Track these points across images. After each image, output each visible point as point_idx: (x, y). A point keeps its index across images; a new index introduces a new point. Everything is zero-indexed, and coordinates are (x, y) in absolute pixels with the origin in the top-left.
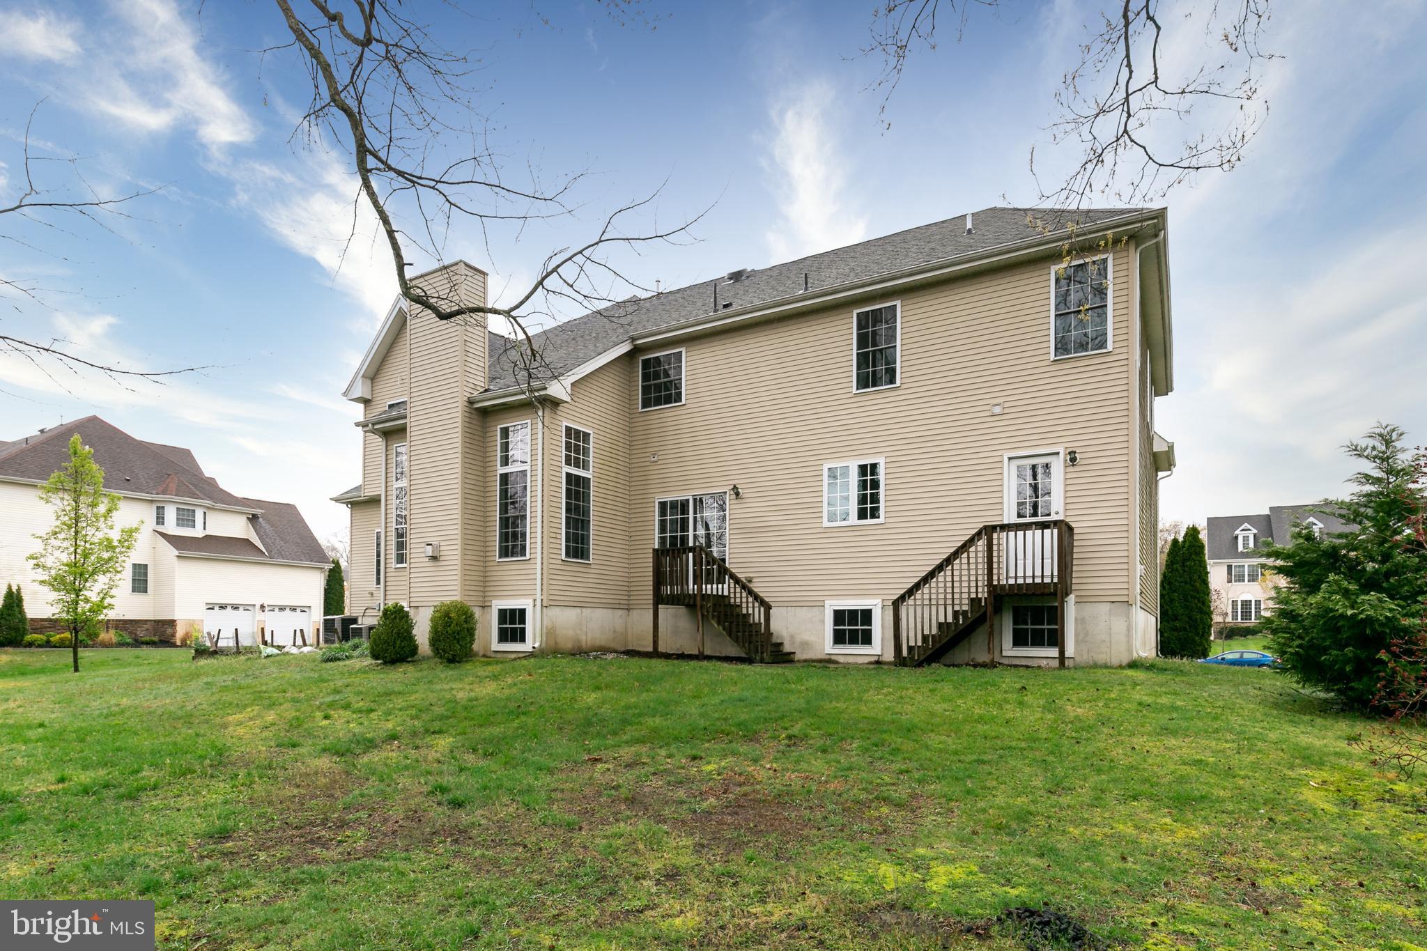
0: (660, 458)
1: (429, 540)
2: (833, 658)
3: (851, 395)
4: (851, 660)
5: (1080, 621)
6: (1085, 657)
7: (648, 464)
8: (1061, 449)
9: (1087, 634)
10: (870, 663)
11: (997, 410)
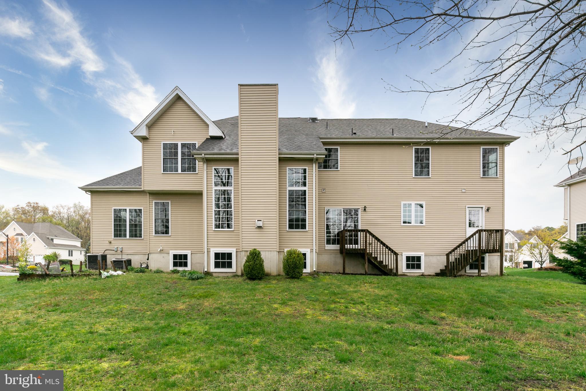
0: (326, 191)
1: (259, 218)
2: (405, 274)
3: (412, 178)
4: (412, 274)
5: (489, 261)
6: (491, 273)
7: (321, 193)
8: (484, 206)
9: (491, 265)
10: (420, 275)
11: (464, 191)
